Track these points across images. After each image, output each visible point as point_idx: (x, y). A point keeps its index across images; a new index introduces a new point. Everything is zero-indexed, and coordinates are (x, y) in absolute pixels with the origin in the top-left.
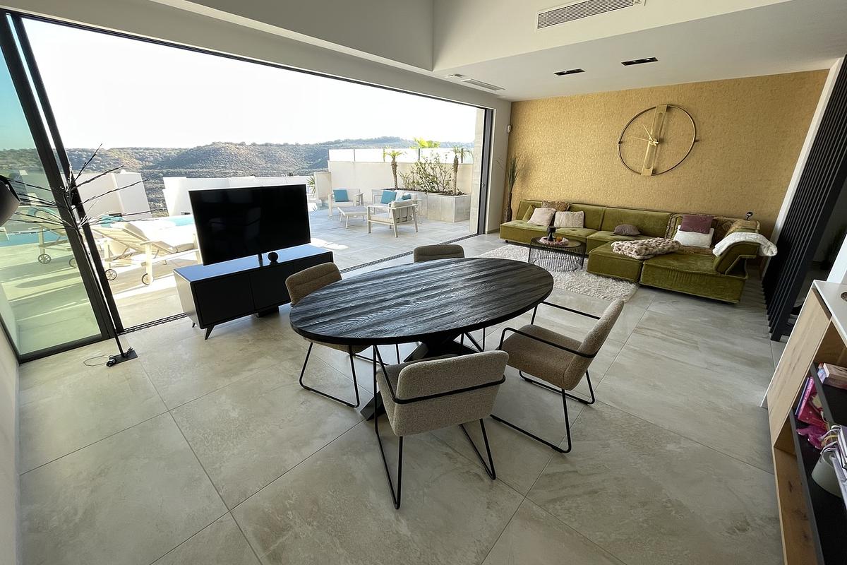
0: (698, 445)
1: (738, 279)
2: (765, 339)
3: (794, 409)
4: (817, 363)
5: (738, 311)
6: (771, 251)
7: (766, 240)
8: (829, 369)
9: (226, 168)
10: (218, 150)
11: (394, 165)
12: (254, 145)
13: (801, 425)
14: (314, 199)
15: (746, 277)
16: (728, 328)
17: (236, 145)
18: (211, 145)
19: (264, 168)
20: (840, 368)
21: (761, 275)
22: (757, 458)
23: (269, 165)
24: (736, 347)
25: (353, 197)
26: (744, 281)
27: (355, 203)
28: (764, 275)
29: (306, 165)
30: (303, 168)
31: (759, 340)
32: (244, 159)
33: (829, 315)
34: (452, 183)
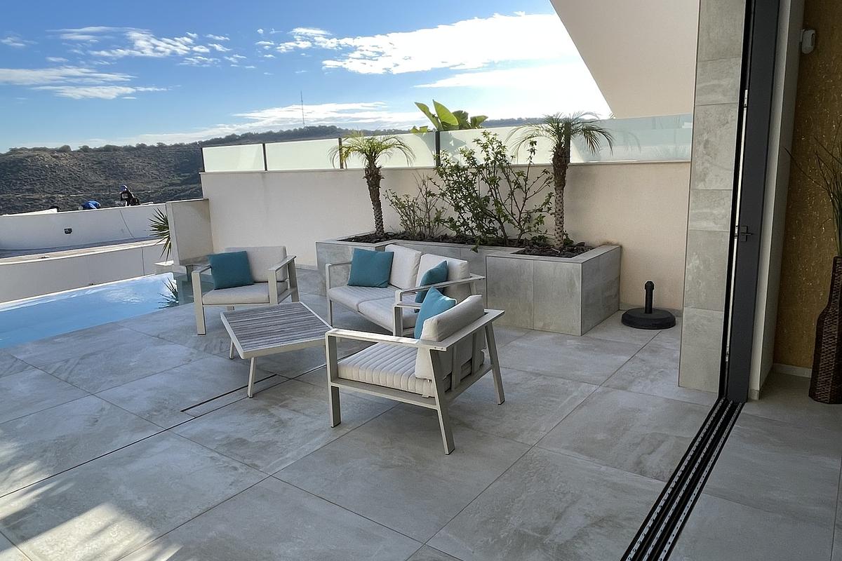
9: (33, 191)
10: (21, 161)
11: (373, 176)
12: (85, 149)
14: (170, 263)
17: (52, 151)
18: (7, 154)
19: (102, 188)
23: (111, 182)
25: (269, 270)
27: (273, 287)
29: (177, 180)
30: (171, 185)
32: (66, 175)
34: (550, 221)
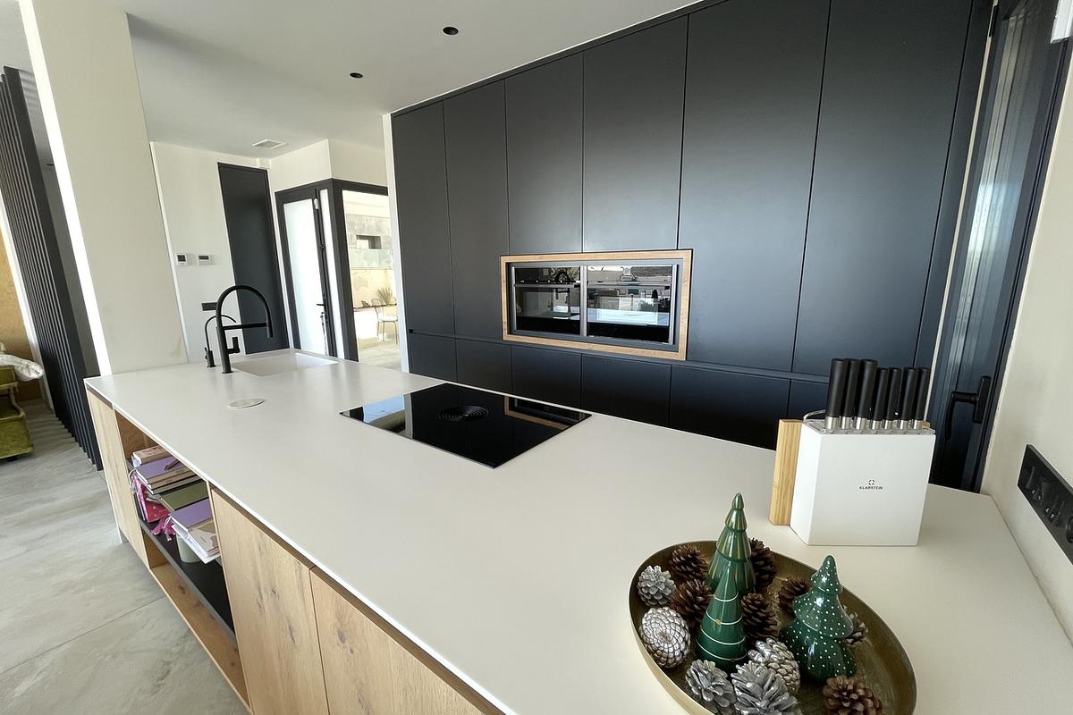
0: (66, 646)
1: (11, 421)
2: (93, 473)
3: (140, 516)
4: (129, 459)
5: (38, 460)
6: (34, 371)
7: (19, 360)
8: (139, 455)
13: (152, 525)
15: (22, 414)
16: (36, 486)
20: (148, 449)
21: (49, 407)
22: (144, 596)
24: (56, 502)
26: (21, 419)
28: (52, 406)
31: (85, 478)
33: (109, 405)
